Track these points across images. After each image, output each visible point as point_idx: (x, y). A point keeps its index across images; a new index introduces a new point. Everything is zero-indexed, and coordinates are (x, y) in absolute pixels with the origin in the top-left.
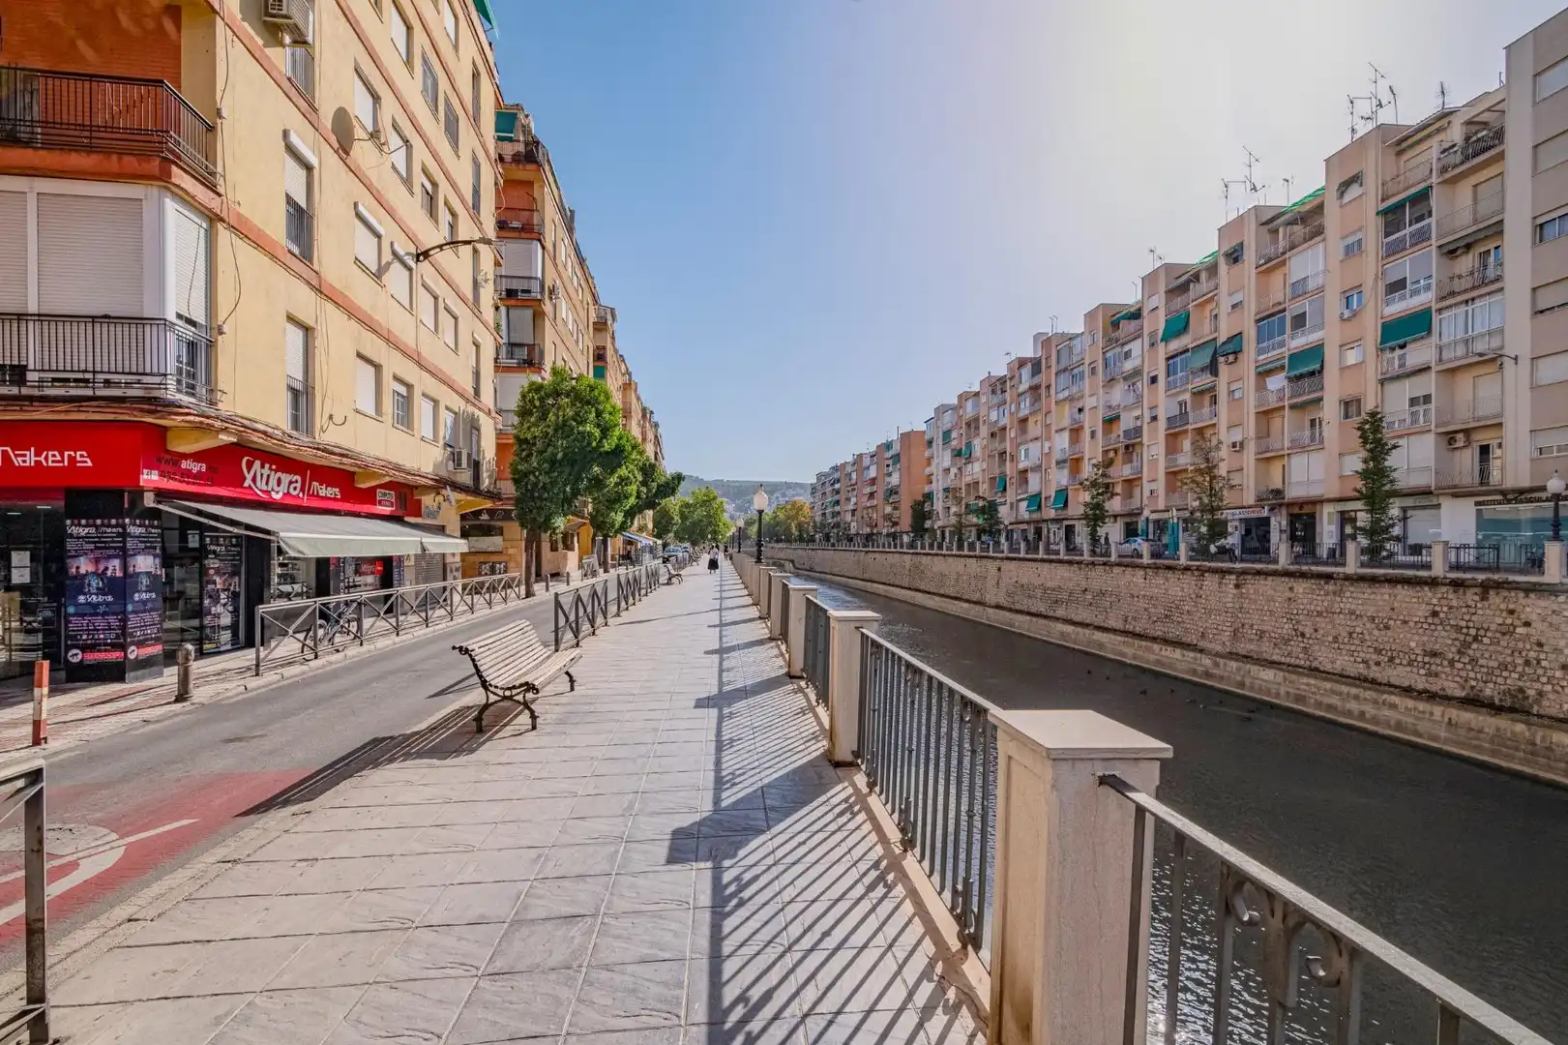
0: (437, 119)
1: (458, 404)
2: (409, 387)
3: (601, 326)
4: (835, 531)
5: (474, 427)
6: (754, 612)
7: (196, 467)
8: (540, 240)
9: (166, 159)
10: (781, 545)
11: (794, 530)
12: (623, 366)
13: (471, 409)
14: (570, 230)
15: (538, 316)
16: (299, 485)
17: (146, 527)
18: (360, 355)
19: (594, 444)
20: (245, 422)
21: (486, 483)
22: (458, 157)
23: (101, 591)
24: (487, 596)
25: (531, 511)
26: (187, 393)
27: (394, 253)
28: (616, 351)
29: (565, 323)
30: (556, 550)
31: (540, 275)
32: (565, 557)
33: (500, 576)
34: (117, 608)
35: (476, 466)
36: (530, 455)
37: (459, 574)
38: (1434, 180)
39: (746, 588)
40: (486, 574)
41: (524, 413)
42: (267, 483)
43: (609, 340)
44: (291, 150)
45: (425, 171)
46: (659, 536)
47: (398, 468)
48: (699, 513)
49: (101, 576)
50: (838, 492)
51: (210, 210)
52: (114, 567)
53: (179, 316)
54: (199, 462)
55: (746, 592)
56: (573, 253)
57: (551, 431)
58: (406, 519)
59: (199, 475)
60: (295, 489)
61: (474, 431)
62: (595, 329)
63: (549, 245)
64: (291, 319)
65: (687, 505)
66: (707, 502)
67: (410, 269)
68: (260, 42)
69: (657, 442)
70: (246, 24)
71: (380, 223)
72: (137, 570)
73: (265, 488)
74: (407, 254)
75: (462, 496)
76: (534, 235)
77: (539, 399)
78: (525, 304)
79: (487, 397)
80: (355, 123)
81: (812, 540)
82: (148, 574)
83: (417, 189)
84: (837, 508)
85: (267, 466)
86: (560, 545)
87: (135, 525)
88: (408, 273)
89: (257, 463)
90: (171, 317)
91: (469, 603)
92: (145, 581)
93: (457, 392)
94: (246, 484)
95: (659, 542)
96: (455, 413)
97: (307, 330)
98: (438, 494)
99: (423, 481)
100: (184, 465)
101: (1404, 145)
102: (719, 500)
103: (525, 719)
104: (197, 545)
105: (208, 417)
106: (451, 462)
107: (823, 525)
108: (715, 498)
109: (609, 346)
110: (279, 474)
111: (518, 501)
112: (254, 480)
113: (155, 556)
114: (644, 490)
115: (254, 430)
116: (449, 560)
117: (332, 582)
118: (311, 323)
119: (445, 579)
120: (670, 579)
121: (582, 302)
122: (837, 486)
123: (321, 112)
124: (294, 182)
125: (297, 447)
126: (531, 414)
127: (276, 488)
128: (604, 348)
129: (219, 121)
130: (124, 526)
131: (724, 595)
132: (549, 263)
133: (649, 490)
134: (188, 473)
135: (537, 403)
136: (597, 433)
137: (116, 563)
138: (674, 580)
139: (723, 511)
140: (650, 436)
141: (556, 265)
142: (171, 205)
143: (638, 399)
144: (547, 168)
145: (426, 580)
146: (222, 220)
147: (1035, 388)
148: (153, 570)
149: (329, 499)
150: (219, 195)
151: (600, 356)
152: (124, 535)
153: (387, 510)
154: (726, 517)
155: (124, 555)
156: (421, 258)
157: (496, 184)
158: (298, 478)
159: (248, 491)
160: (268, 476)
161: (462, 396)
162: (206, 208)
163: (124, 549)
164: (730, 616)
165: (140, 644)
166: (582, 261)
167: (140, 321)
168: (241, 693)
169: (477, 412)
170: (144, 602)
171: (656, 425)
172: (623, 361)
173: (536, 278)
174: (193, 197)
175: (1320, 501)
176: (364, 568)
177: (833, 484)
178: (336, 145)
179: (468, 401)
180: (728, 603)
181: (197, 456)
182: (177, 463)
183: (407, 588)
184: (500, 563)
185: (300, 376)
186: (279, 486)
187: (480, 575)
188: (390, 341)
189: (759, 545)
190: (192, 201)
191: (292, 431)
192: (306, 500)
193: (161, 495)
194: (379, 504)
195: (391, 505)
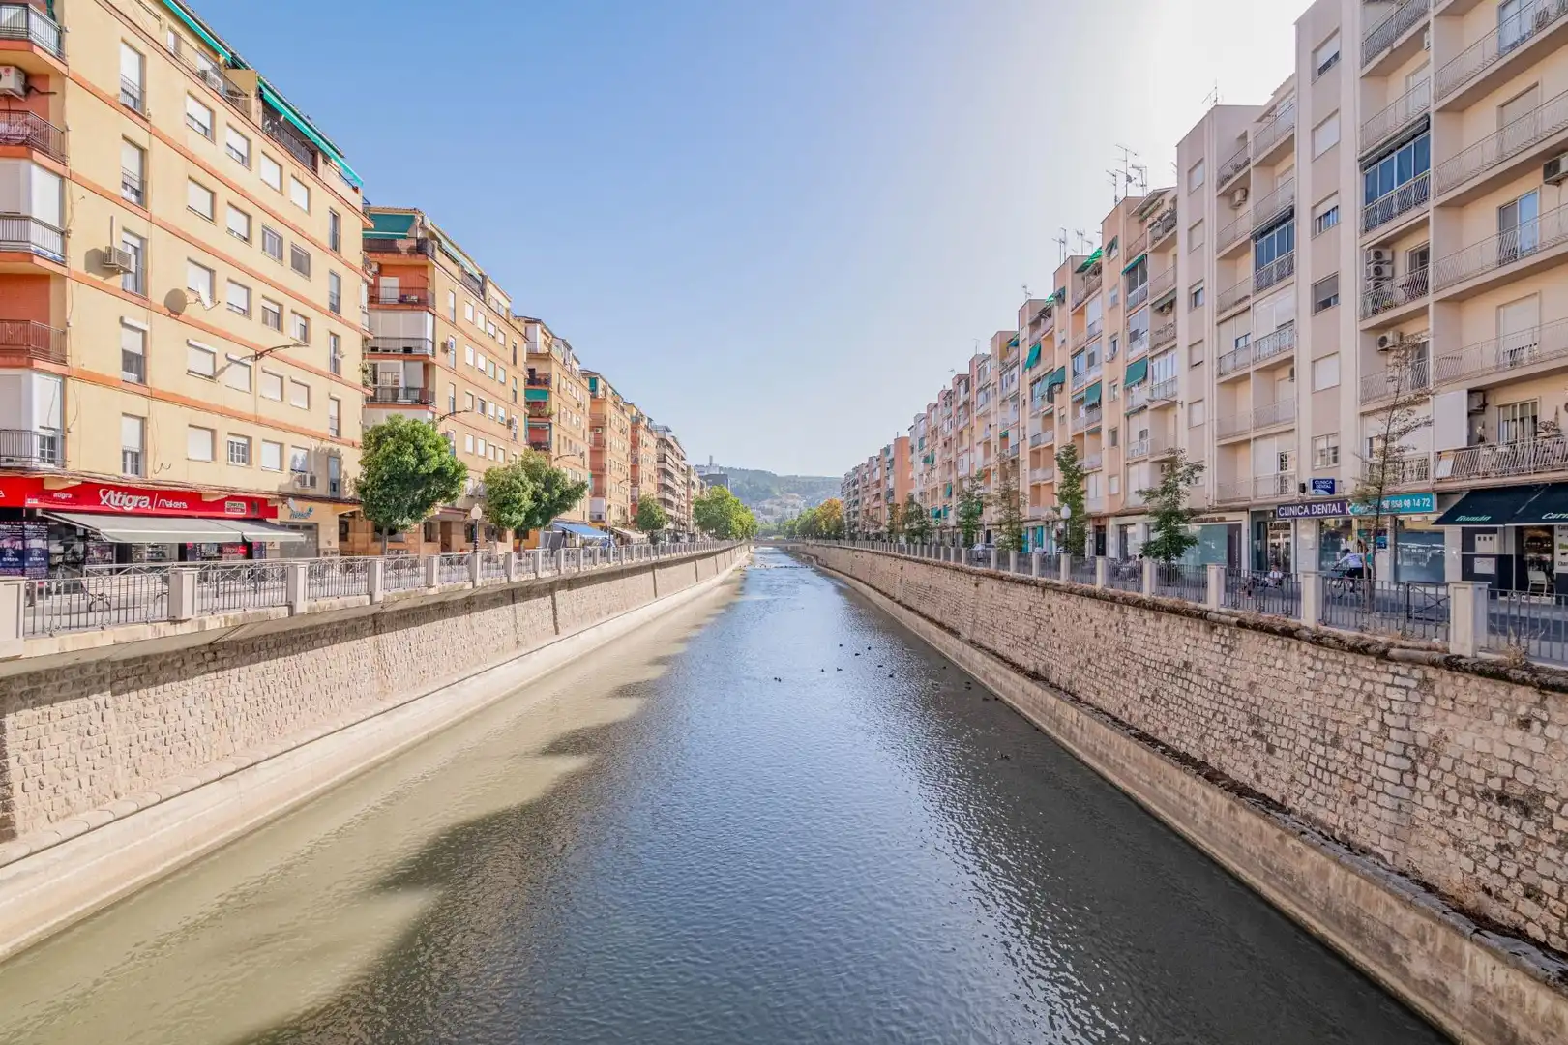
0: (281, 263)
1: (312, 443)
2: (249, 438)
3: (544, 357)
5: (334, 457)
7: (64, 496)
8: (430, 310)
9: (29, 356)
13: (329, 445)
14: (480, 291)
15: (428, 368)
16: (147, 502)
17: (38, 525)
18: (193, 426)
20: (84, 474)
21: (351, 494)
22: (311, 281)
23: (13, 556)
26: (49, 461)
27: (230, 360)
29: (470, 365)
31: (429, 336)
34: (20, 565)
35: (337, 483)
38: (1148, 249)
42: (120, 502)
44: (126, 326)
45: (266, 298)
47: (233, 489)
49: (13, 549)
50: (857, 492)
51: (60, 374)
52: (19, 545)
53: (41, 427)
54: (67, 494)
56: (485, 309)
59: (67, 500)
60: (144, 504)
61: (333, 460)
62: (533, 360)
63: (442, 312)
64: (127, 415)
67: (248, 366)
68: (100, 277)
70: (90, 274)
71: (215, 345)
72: (32, 547)
73: (120, 505)
74: (246, 358)
75: (323, 505)
76: (425, 306)
78: (418, 358)
79: (351, 435)
80: (188, 294)
82: (39, 549)
83: (257, 312)
85: (119, 493)
87: (30, 524)
88: (246, 369)
89: (111, 493)
90: (36, 428)
92: (37, 552)
93: (311, 436)
94: (102, 503)
96: (308, 450)
97: (143, 420)
99: (269, 496)
100: (56, 495)
101: (1145, 214)
104: (81, 535)
105: (58, 474)
106: (298, 483)
107: (849, 523)
110: (129, 497)
112: (109, 501)
113: (44, 540)
116: (322, 546)
118: (144, 415)
122: (857, 486)
123: (152, 298)
124: (130, 342)
125: (132, 479)
127: (128, 504)
128: (549, 375)
129: (68, 328)
130: (22, 525)
134: (59, 500)
137: (20, 542)
141: (453, 324)
142: (35, 375)
144: (439, 256)
146: (70, 376)
147: (966, 404)
148: (42, 547)
149: (178, 509)
150: (67, 364)
151: (543, 381)
152: (23, 529)
155: (23, 538)
156: (259, 357)
158: (146, 498)
159: (102, 506)
160: (121, 499)
161: (315, 437)
162: (57, 374)
163: (23, 536)
166: (500, 313)
167: (20, 432)
169: (337, 447)
170: (38, 563)
173: (428, 339)
175: (1107, 516)
176: (228, 548)
177: (854, 484)
178: (168, 312)
179: (326, 439)
181: (64, 491)
182: (50, 496)
185: (137, 445)
186: (130, 504)
188: (225, 413)
190: (50, 372)
191: (129, 474)
192: (154, 510)
193: (46, 510)
194: (229, 510)
195: (242, 510)
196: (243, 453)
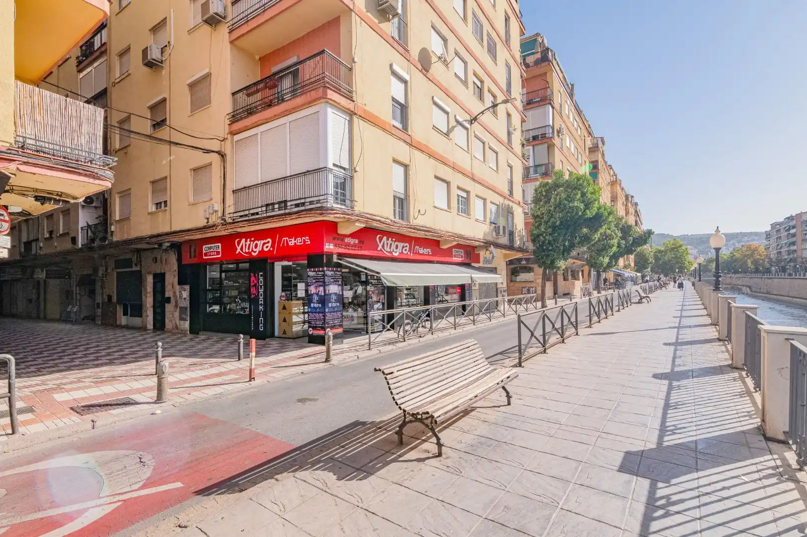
0: (483, 46)
1: (499, 200)
2: (468, 192)
3: (594, 149)
4: (792, 264)
5: (509, 212)
6: (712, 333)
7: (352, 241)
8: (550, 104)
9: (325, 87)
10: (737, 275)
11: (750, 264)
12: (611, 172)
13: (507, 202)
14: (571, 95)
15: (551, 147)
16: (408, 248)
17: (334, 271)
18: (436, 177)
19: (580, 213)
20: (367, 215)
21: (518, 243)
22: (496, 64)
23: (317, 302)
24: (525, 306)
25: (542, 258)
26: (342, 204)
27: (457, 121)
28: (606, 163)
29: (569, 149)
30: (568, 280)
31: (551, 124)
32: (573, 284)
33: (532, 295)
34: (322, 310)
35: (511, 234)
36: (540, 225)
37: (506, 294)
39: (705, 308)
40: (525, 294)
41: (536, 201)
42: (390, 248)
43: (600, 156)
44: (394, 74)
45: (475, 74)
46: (637, 271)
47: (461, 237)
48: (669, 256)
49: (318, 294)
50: (794, 235)
51: (348, 109)
52: (321, 291)
53: (334, 165)
54: (354, 238)
55: (705, 312)
56: (573, 109)
57: (552, 209)
58: (473, 264)
59: (355, 245)
60: (406, 250)
61: (509, 214)
62: (589, 152)
63: (557, 106)
64: (395, 161)
65: (660, 252)
66: (675, 248)
67: (467, 129)
68: (376, 21)
69: (637, 214)
70: (369, 14)
71: (448, 106)
72: (330, 292)
73: (389, 250)
74: (466, 121)
75: (504, 251)
76: (548, 102)
77: (545, 191)
78: (542, 142)
79: (518, 195)
80: (432, 54)
81: (768, 271)
82: (335, 294)
83: (471, 85)
84: (793, 248)
85: (390, 239)
86: (570, 277)
87: (329, 270)
88: (466, 131)
89: (385, 238)
90: (330, 166)
91: (515, 309)
92: (334, 297)
93: (498, 193)
94: (379, 249)
95: (639, 274)
96: (498, 205)
97: (406, 167)
98: (487, 250)
99: (477, 244)
100: (346, 240)
102: (683, 248)
103: (430, 446)
104: (365, 280)
105: (348, 215)
106: (494, 233)
107: (779, 261)
108: (680, 246)
109: (600, 159)
110: (397, 243)
111: (534, 252)
112: (383, 246)
113: (339, 285)
114: (623, 242)
115: (374, 220)
116: (499, 286)
117: (430, 298)
118: (407, 162)
119: (497, 297)
120: (641, 299)
121: (580, 136)
122: (793, 231)
123: (411, 52)
124: (398, 91)
125: (400, 226)
126: (541, 201)
127: (395, 250)
128: (597, 161)
129: (353, 65)
130: (323, 271)
131: (684, 314)
132: (557, 117)
133: (627, 242)
134: (348, 245)
135: (544, 193)
136: (582, 206)
137: (321, 289)
138: (644, 300)
139: (687, 254)
140: (632, 210)
141: (561, 117)
142: (330, 110)
143: (622, 189)
144: (554, 63)
145: (486, 297)
146: (356, 114)
148: (338, 292)
149: (426, 255)
150: (353, 101)
151: (595, 166)
152: (324, 275)
153: (459, 260)
154: (690, 258)
155: (324, 285)
156: (473, 122)
157: (521, 77)
158: (407, 244)
159: (380, 252)
160: (391, 244)
161: (501, 195)
162: (345, 108)
163: (324, 282)
164: (688, 335)
165: (332, 327)
166: (579, 112)
167: (319, 171)
168: (355, 360)
169: (511, 204)
170: (334, 308)
171: (636, 204)
172: (611, 168)
173: (549, 126)
174: (339, 104)
176: (451, 290)
177: (789, 230)
178: (420, 68)
179: (505, 198)
180: (686, 322)
181: (352, 235)
182: (343, 240)
183: (474, 301)
184: (532, 288)
185: (402, 191)
186: (398, 249)
187: (522, 294)
188: (455, 168)
189: (717, 276)
190: (338, 106)
191: (397, 220)
192: (412, 256)
193: (340, 255)
194: (455, 257)
195: (462, 257)
196: (465, 206)
